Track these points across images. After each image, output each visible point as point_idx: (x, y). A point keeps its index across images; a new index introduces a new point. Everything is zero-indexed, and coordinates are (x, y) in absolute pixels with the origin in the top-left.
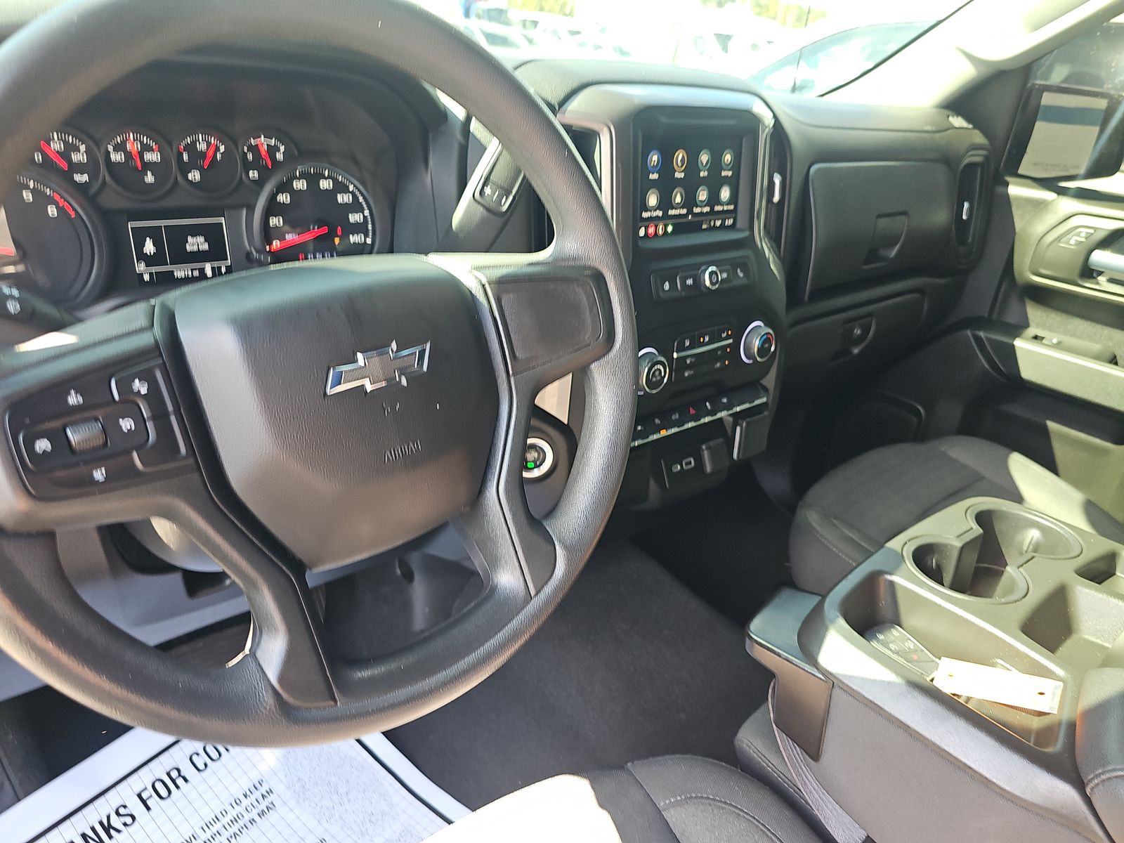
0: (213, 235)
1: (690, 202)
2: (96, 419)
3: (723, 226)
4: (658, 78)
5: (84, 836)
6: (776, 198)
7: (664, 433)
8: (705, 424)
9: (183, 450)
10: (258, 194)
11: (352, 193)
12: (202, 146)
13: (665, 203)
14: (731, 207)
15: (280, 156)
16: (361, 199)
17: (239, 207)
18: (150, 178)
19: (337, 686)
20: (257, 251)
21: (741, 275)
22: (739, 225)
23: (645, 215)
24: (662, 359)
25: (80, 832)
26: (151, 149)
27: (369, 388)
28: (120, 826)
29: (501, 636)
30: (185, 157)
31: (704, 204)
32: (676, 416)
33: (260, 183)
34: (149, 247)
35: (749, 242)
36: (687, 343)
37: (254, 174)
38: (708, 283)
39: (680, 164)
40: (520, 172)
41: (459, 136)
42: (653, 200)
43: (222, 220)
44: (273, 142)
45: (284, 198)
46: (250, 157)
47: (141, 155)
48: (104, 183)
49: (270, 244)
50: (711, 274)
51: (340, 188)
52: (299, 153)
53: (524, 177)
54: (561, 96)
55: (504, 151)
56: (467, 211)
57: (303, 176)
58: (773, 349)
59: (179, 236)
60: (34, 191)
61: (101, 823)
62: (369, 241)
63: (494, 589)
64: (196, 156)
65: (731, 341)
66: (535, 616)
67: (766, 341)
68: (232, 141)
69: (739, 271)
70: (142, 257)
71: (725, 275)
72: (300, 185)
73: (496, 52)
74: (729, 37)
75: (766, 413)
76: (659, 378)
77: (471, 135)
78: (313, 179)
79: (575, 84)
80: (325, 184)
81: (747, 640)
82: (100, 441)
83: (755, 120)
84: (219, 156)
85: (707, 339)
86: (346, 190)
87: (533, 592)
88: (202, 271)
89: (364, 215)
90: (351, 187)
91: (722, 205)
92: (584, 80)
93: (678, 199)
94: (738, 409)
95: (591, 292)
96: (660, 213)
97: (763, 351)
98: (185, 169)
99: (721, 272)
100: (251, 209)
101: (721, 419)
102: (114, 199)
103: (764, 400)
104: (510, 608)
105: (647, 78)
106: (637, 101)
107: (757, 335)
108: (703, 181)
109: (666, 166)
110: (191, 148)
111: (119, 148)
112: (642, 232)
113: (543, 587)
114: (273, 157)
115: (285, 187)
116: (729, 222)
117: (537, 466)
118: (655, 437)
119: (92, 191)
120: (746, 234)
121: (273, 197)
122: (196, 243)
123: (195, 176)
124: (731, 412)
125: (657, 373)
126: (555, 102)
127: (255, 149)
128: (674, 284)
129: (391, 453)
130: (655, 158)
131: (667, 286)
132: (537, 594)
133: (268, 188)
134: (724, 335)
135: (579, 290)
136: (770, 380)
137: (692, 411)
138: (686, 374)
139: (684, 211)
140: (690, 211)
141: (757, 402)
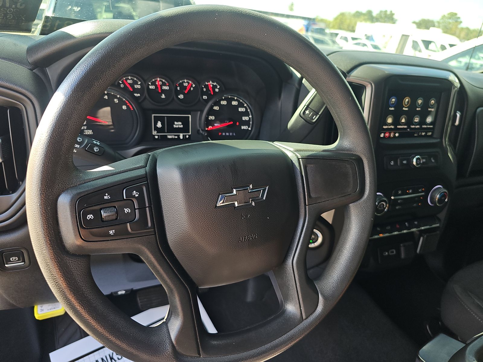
0: (185, 121)
1: (409, 122)
2: (115, 207)
3: (426, 136)
4: (399, 62)
5: (102, 359)
6: (457, 123)
7: (381, 235)
8: (404, 234)
9: (150, 225)
10: (206, 106)
11: (245, 107)
12: (186, 84)
13: (396, 122)
14: (432, 126)
15: (217, 90)
16: (249, 110)
17: (197, 111)
18: (163, 96)
19: (202, 347)
20: (202, 130)
21: (433, 161)
22: (435, 136)
23: (385, 127)
24: (385, 199)
25: (101, 357)
26: (165, 85)
27: (236, 205)
28: (116, 359)
29: (284, 337)
30: (178, 88)
31: (417, 124)
32: (388, 228)
33: (207, 101)
34: (159, 125)
35: (439, 145)
36: (400, 192)
37: (205, 97)
38: (414, 163)
39: (406, 104)
40: (324, 104)
41: (297, 85)
42: (390, 120)
43: (190, 116)
44: (215, 84)
45: (216, 108)
46: (205, 90)
47: (161, 86)
48: (145, 98)
49: (208, 127)
50: (417, 159)
51: (241, 105)
52: (225, 89)
53: (326, 107)
54: (349, 68)
55: (318, 94)
56: (296, 121)
57: (225, 99)
58: (446, 200)
59: (171, 121)
60: (119, 99)
61: (109, 355)
62: (250, 129)
63: (284, 311)
64: (183, 88)
65: (423, 194)
66: (304, 330)
67: (443, 196)
68: (198, 83)
69: (432, 159)
70: (156, 129)
71: (424, 160)
72: (224, 103)
73: (319, 46)
74: (430, 42)
75: (438, 232)
76: (382, 208)
77: (302, 85)
78: (229, 101)
79: (356, 63)
80: (234, 103)
81: (417, 359)
82: (114, 217)
83: (450, 84)
84: (192, 89)
85: (411, 191)
86: (243, 106)
87: (304, 317)
88: (179, 136)
89: (249, 117)
90: (245, 105)
91: (427, 125)
92: (362, 61)
93: (403, 121)
94: (423, 228)
95: (355, 167)
96: (393, 127)
97: (441, 200)
98: (178, 93)
99: (423, 158)
100: (202, 111)
101: (413, 232)
102: (148, 104)
103: (438, 225)
104: (291, 323)
105: (394, 61)
106: (387, 72)
107: (438, 192)
108: (418, 113)
109: (399, 104)
110: (181, 85)
111: (153, 84)
112: (382, 135)
113: (310, 316)
114: (214, 90)
115: (217, 103)
116: (430, 134)
117: (314, 242)
118: (376, 237)
119: (140, 101)
120: (439, 140)
121: (212, 107)
122: (178, 125)
123: (181, 96)
124: (419, 229)
125: (382, 206)
126: (345, 71)
127: (207, 86)
128: (396, 163)
129: (242, 238)
130: (394, 100)
131: (392, 163)
132: (306, 319)
133: (210, 104)
134: (420, 190)
135: (348, 166)
136: (442, 215)
137: (398, 226)
138: (397, 208)
139: (406, 127)
140: (409, 127)
141: (434, 226)
